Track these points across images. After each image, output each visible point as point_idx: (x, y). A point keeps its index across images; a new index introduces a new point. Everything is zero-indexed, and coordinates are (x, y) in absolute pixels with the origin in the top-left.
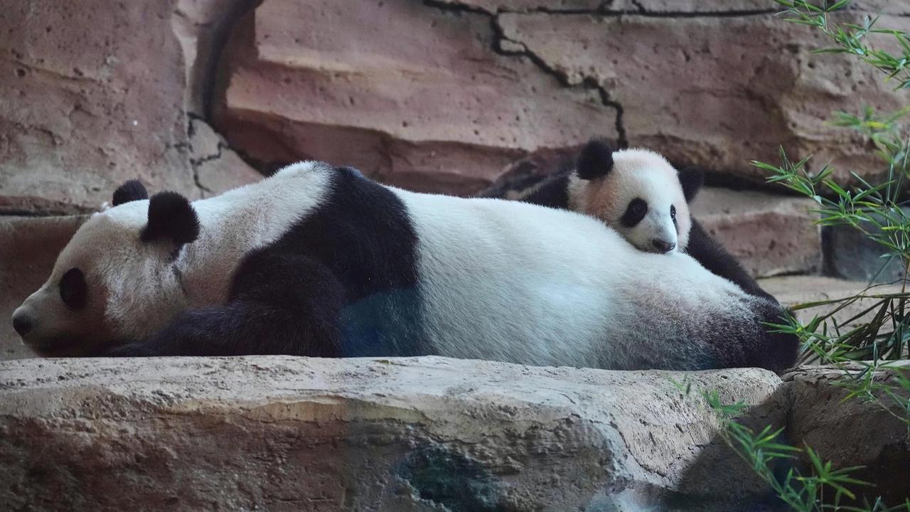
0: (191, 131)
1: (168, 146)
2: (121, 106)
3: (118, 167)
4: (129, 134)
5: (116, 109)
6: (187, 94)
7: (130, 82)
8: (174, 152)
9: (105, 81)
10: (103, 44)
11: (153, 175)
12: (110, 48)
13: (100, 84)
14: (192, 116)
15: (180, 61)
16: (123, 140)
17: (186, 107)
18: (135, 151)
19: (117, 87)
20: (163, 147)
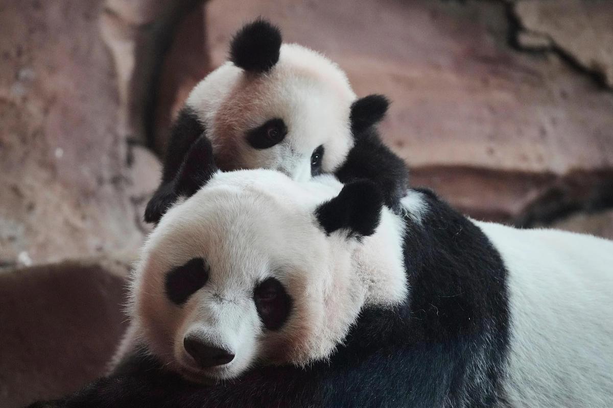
0: (130, 161)
1: (100, 181)
2: (40, 133)
3: (39, 210)
4: (50, 166)
5: (35, 135)
6: (122, 115)
7: (50, 102)
8: (108, 189)
9: (18, 102)
10: (13, 53)
11: (84, 218)
12: (24, 58)
13: (12, 105)
14: (131, 142)
15: (112, 73)
16: (44, 174)
17: (123, 131)
18: (58, 188)
19: (34, 108)
20: (93, 184)
